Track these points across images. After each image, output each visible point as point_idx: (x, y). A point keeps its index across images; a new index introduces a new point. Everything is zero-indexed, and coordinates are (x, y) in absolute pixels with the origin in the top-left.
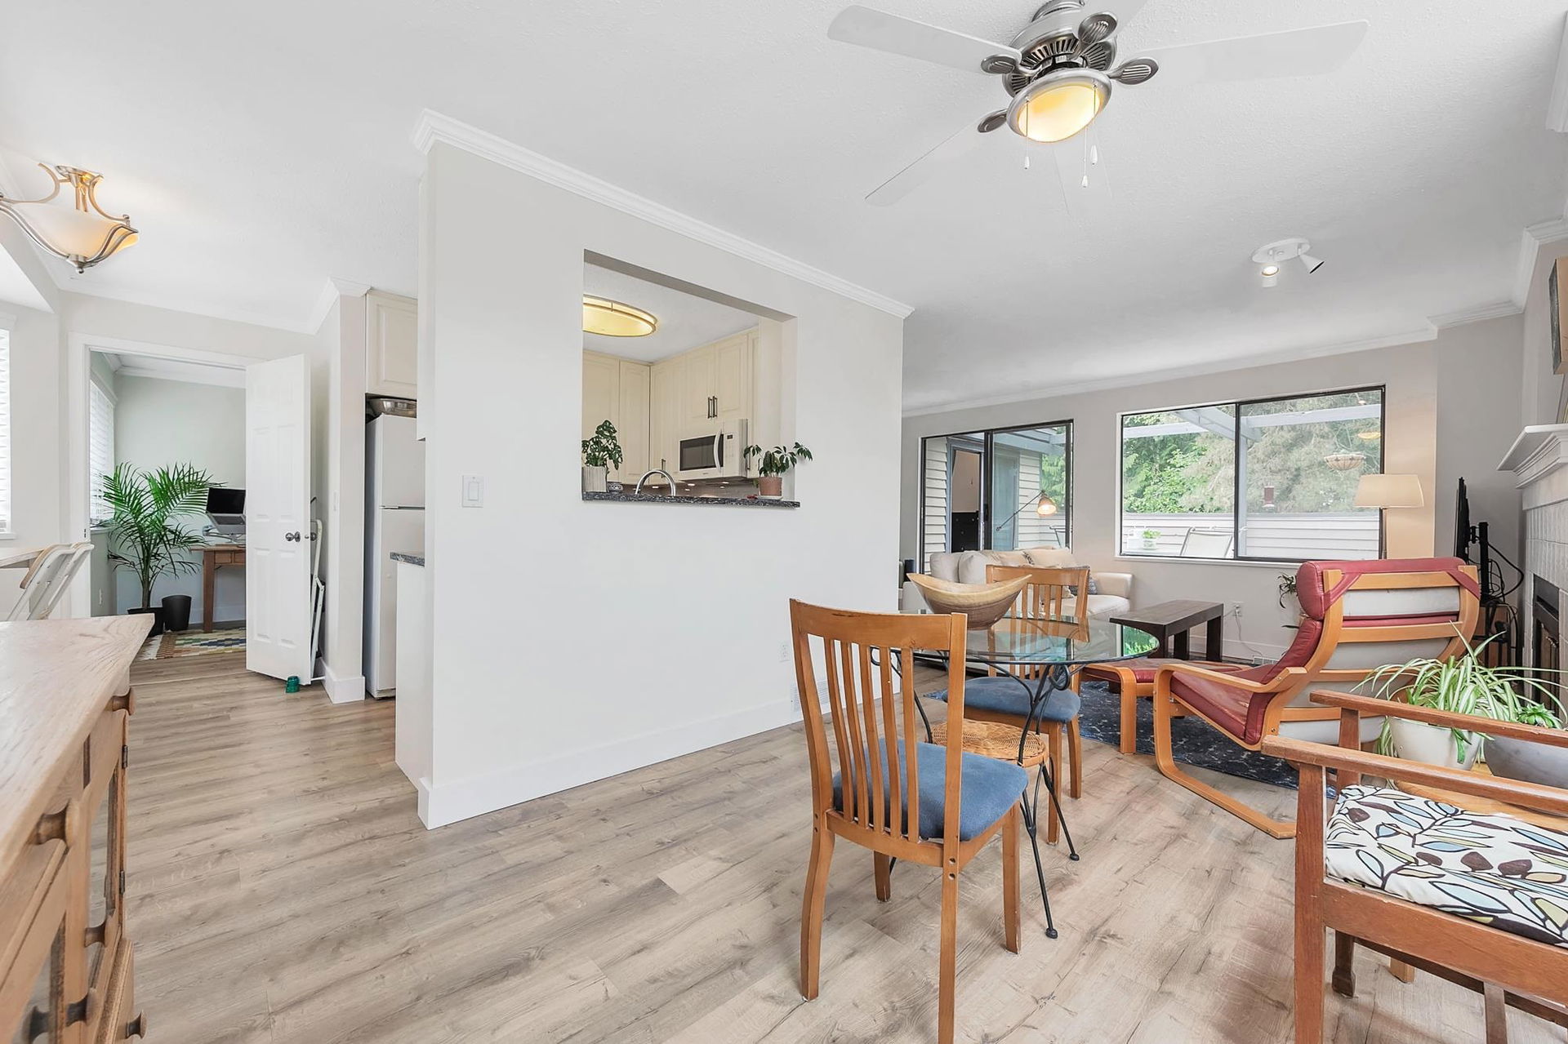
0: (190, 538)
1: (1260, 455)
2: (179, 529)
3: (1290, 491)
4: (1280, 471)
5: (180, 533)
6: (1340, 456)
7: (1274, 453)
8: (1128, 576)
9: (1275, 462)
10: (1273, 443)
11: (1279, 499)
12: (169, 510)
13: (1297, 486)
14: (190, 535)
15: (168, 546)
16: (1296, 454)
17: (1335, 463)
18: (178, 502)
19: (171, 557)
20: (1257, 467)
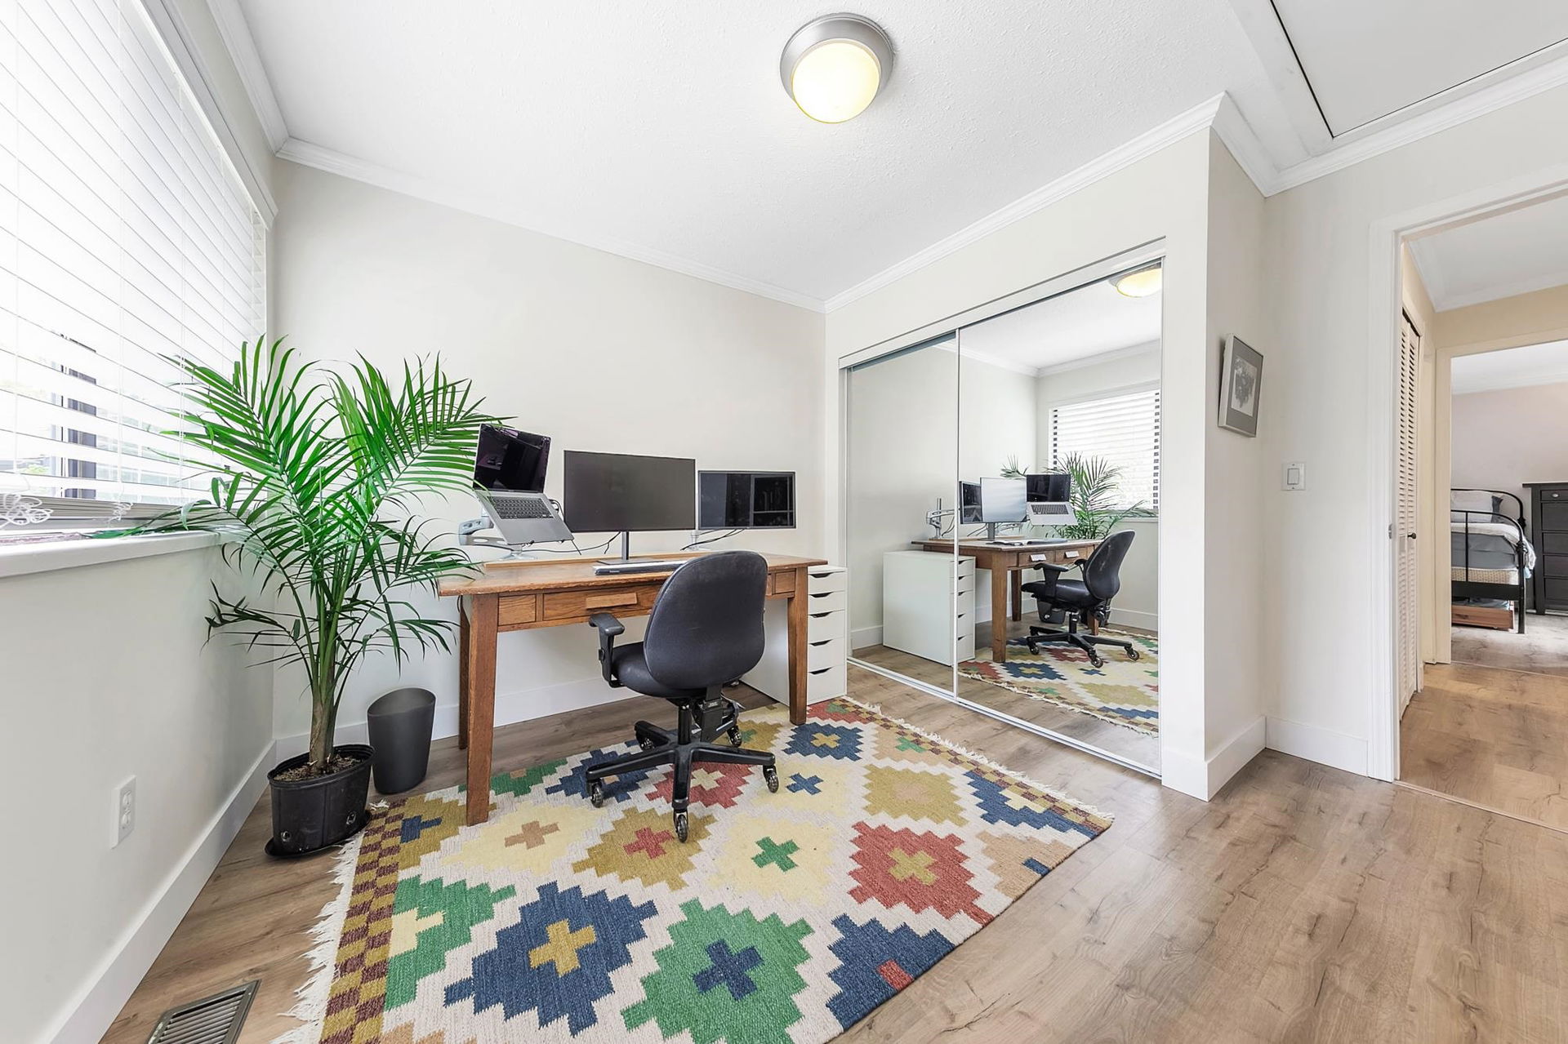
0: (435, 556)
2: (411, 530)
5: (413, 539)
12: (388, 483)
14: (434, 548)
15: (381, 576)
18: (409, 460)
19: (389, 612)
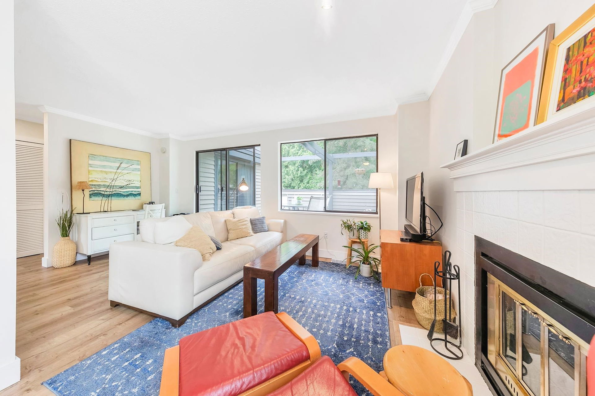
1: (338, 171)
3: (346, 182)
4: (343, 176)
6: (359, 169)
7: (341, 170)
8: (282, 221)
9: (342, 173)
10: (341, 167)
11: (342, 185)
13: (347, 181)
16: (347, 171)
17: (358, 172)
20: (337, 174)
